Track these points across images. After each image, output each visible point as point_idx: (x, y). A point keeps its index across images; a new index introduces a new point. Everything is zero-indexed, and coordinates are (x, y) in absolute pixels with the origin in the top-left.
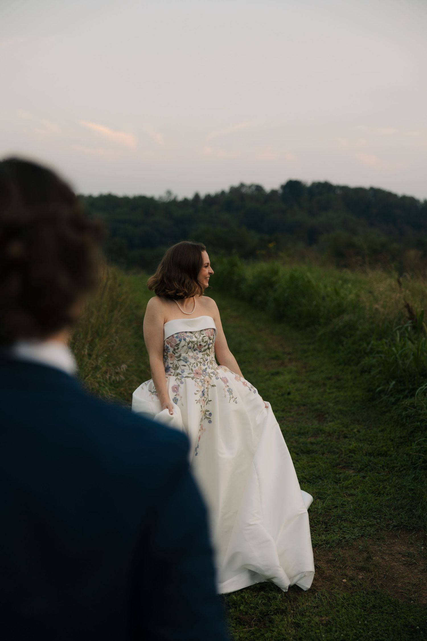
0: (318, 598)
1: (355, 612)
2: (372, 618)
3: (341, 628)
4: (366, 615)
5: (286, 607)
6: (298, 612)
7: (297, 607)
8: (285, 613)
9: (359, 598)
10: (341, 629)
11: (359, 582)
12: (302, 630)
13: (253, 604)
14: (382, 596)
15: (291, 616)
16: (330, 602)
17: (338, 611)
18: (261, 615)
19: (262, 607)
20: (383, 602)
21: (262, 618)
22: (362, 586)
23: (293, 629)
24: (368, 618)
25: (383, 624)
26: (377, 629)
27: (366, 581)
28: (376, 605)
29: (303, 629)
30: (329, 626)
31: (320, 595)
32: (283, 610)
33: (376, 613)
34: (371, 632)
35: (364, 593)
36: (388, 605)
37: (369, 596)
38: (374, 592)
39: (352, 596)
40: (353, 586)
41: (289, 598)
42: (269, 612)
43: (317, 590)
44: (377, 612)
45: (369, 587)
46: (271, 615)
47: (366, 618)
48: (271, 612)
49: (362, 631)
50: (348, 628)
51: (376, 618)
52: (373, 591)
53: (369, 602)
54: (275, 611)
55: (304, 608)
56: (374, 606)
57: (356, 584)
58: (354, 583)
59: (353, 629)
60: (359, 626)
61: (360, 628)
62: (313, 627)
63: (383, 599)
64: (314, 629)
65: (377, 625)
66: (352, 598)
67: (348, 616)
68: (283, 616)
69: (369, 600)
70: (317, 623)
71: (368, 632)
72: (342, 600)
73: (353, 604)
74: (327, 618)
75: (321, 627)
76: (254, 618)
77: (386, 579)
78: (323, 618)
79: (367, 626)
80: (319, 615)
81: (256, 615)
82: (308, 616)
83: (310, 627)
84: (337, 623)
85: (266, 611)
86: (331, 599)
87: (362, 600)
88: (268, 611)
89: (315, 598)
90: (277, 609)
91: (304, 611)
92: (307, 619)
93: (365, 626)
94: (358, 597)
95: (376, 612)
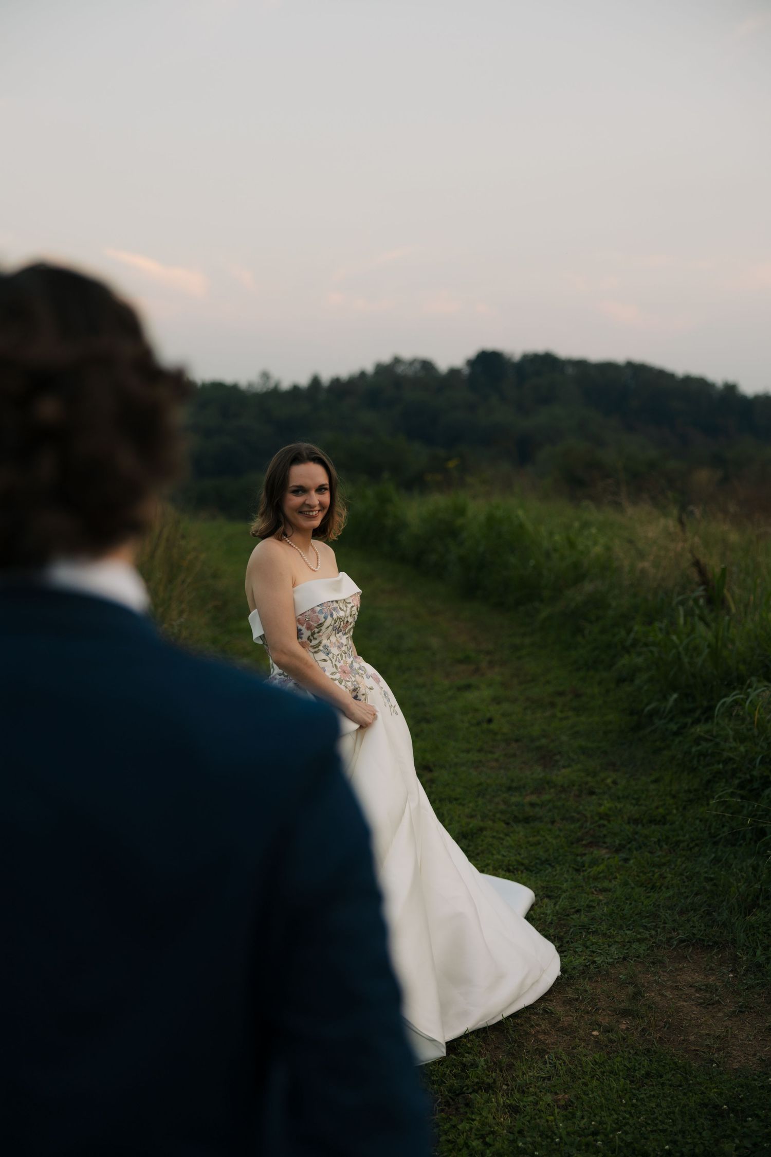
0: (550, 1063)
1: (615, 1086)
2: (646, 1094)
3: (591, 1111)
4: (634, 1089)
5: (494, 1080)
6: (516, 1088)
7: (513, 1079)
8: (493, 1090)
9: (621, 1062)
10: (590, 1113)
11: (621, 1035)
12: (523, 1117)
13: (437, 1077)
14: (662, 1057)
15: (503, 1095)
16: (570, 1069)
17: (585, 1084)
18: (450, 1095)
19: (451, 1081)
20: (664, 1066)
21: (453, 1100)
22: (626, 1042)
23: (507, 1116)
24: (637, 1095)
25: (664, 1104)
26: (654, 1112)
27: (633, 1034)
28: (652, 1071)
29: (526, 1116)
30: (571, 1109)
31: (554, 1057)
32: (488, 1084)
33: (652, 1085)
34: (645, 1117)
35: (630, 1053)
36: (673, 1072)
37: (638, 1058)
38: (648, 1050)
39: (610, 1058)
40: (611, 1041)
41: (498, 1064)
42: (465, 1089)
43: (548, 1050)
44: (654, 1084)
45: (639, 1043)
46: (467, 1093)
47: (635, 1095)
48: (468, 1089)
49: (628, 1116)
50: (603, 1111)
51: (652, 1093)
52: (645, 1050)
53: (639, 1068)
54: (474, 1086)
55: (526, 1080)
56: (648, 1074)
57: (615, 1039)
58: (612, 1036)
59: (613, 1112)
60: (622, 1108)
61: (625, 1111)
62: (542, 1111)
63: (664, 1061)
64: (543, 1115)
65: (653, 1105)
66: (609, 1061)
67: (603, 1091)
68: (490, 1095)
69: (640, 1064)
70: (548, 1105)
71: (639, 1118)
72: (592, 1065)
73: (611, 1072)
74: (566, 1096)
75: (557, 1110)
76: (438, 1100)
77: (668, 1029)
78: (560, 1097)
79: (636, 1108)
80: (552, 1092)
81: (442, 1095)
82: (532, 1094)
83: (538, 1112)
84: (584, 1103)
85: (459, 1087)
86: (572, 1065)
87: (628, 1065)
88: (463, 1088)
89: (545, 1063)
90: (477, 1083)
91: (526, 1086)
92: (531, 1098)
93: (634, 1108)
94: (619, 1059)
95: (651, 1083)
